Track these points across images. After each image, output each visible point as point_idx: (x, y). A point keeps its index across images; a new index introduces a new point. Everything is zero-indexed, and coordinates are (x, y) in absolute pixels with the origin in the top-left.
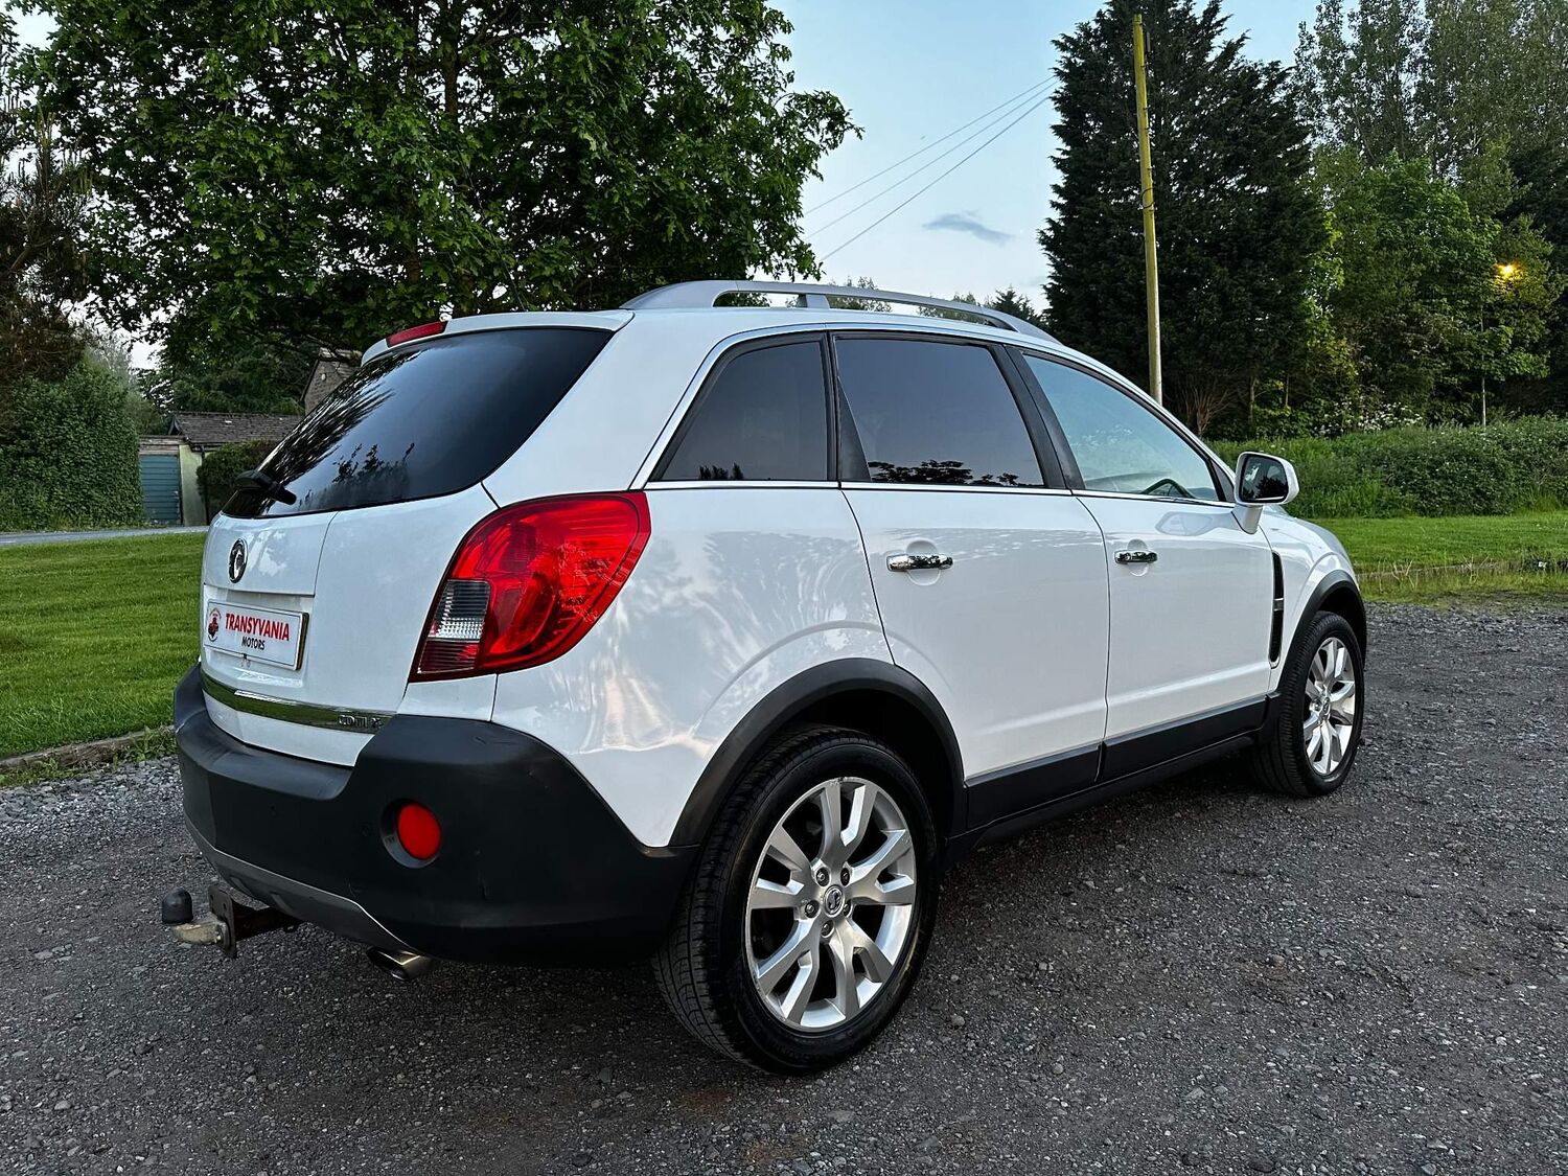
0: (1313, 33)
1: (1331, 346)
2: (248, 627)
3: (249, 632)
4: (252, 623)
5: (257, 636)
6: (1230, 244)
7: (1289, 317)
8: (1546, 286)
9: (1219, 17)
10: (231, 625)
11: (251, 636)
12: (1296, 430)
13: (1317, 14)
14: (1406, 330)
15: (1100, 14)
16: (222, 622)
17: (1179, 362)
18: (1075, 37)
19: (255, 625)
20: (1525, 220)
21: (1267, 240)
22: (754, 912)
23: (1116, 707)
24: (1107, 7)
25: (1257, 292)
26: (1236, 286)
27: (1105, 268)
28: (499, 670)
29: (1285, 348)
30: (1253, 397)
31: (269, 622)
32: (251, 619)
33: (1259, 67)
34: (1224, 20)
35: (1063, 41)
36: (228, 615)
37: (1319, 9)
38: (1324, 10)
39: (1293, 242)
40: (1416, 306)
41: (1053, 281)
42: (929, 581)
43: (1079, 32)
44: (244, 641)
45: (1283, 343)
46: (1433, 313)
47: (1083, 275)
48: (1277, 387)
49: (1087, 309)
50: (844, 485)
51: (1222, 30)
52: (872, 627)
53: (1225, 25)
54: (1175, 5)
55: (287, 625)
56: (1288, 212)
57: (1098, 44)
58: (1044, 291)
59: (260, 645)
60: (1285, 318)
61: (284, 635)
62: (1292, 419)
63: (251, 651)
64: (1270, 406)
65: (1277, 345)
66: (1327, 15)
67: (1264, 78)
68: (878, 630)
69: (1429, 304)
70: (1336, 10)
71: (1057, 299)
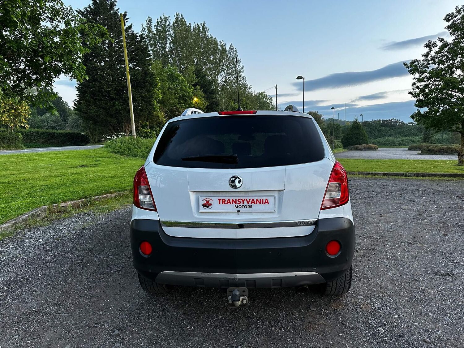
0: (145, 27)
1: (159, 114)
6: (134, 82)
7: (150, 105)
8: (203, 104)
9: (127, 17)
12: (152, 136)
13: (146, 23)
14: (175, 111)
15: (89, 6)
17: (122, 115)
18: (83, 11)
20: (198, 87)
21: (144, 83)
24: (92, 4)
25: (142, 97)
26: (137, 95)
27: (98, 84)
28: (344, 205)
29: (150, 113)
30: (140, 126)
33: (138, 34)
34: (128, 18)
35: (79, 11)
37: (146, 21)
38: (148, 22)
39: (151, 84)
40: (177, 105)
41: (78, 85)
43: (84, 10)
45: (149, 112)
46: (181, 107)
47: (90, 85)
48: (147, 123)
49: (92, 96)
51: (127, 21)
53: (129, 20)
54: (114, 10)
56: (148, 76)
57: (90, 15)
58: (76, 88)
60: (149, 105)
62: (151, 133)
64: (145, 129)
65: (148, 112)
66: (148, 24)
67: (139, 37)
69: (180, 105)
70: (151, 23)
71: (81, 91)
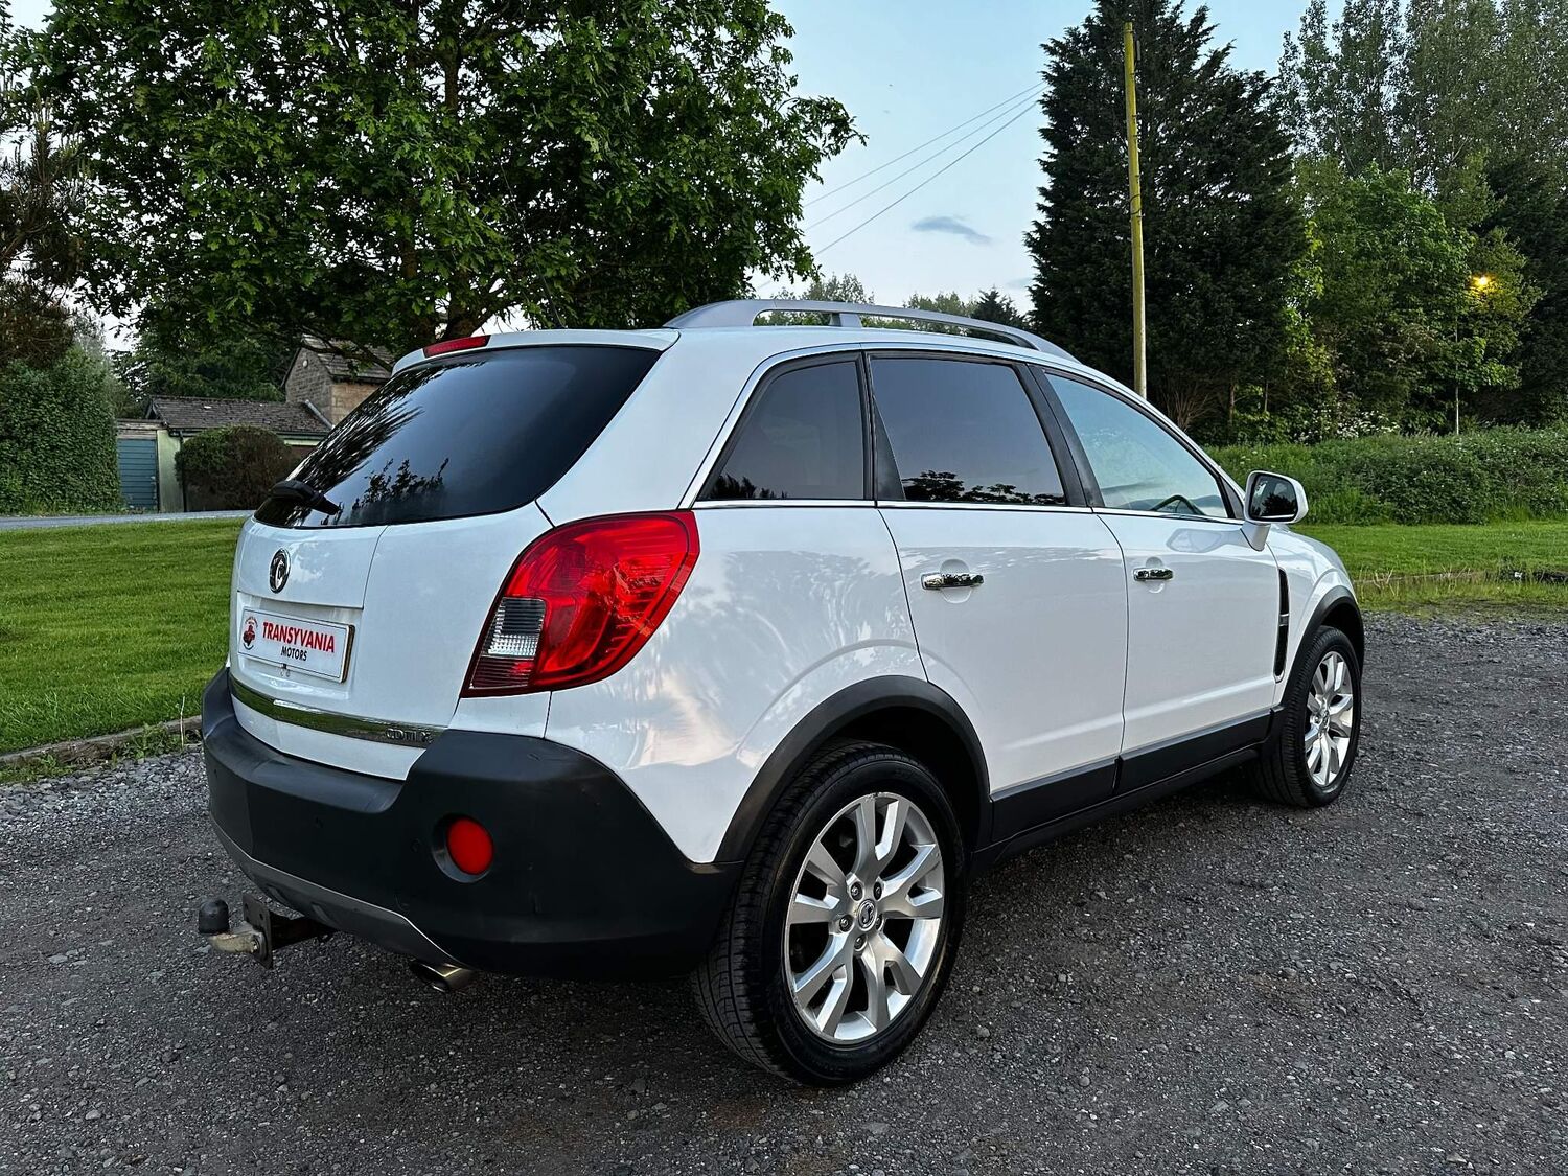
0: (1297, 42)
1: (1310, 353)
2: (288, 637)
3: (289, 642)
4: (293, 633)
5: (298, 646)
6: (1213, 250)
7: (1269, 323)
8: (1519, 299)
9: (1205, 26)
10: (270, 632)
11: (292, 646)
12: (1274, 436)
13: (1301, 25)
14: (1382, 338)
15: (1089, 19)
16: (259, 631)
17: (1162, 367)
18: (1064, 41)
19: (296, 635)
20: (1500, 233)
21: (1250, 247)
22: (793, 927)
23: (1131, 722)
24: (1096, 13)
25: (1239, 298)
26: (1219, 292)
27: (1090, 271)
28: (552, 688)
29: (1266, 353)
30: (1233, 402)
31: (311, 633)
32: (291, 629)
33: (1245, 77)
34: (1211, 29)
35: (1052, 45)
36: (265, 624)
37: (1304, 19)
38: (1308, 21)
39: (1275, 250)
40: (1393, 316)
41: (1038, 283)
42: (959, 598)
43: (1068, 37)
44: (284, 651)
45: (1263, 349)
46: (1409, 322)
47: (1068, 279)
48: (1257, 392)
49: (1072, 312)
50: (880, 503)
51: (1208, 39)
52: (906, 645)
53: (1212, 33)
54: (1163, 13)
55: (332, 638)
56: (1270, 220)
57: (1086, 49)
58: (1029, 293)
59: (302, 655)
60: (1266, 325)
61: (329, 647)
62: (1271, 425)
63: (292, 662)
64: (1249, 411)
65: (1257, 351)
66: (1311, 26)
67: (1249, 87)
68: (913, 648)
69: (1406, 313)
70: (1320, 22)
71: (1042, 301)
